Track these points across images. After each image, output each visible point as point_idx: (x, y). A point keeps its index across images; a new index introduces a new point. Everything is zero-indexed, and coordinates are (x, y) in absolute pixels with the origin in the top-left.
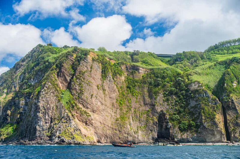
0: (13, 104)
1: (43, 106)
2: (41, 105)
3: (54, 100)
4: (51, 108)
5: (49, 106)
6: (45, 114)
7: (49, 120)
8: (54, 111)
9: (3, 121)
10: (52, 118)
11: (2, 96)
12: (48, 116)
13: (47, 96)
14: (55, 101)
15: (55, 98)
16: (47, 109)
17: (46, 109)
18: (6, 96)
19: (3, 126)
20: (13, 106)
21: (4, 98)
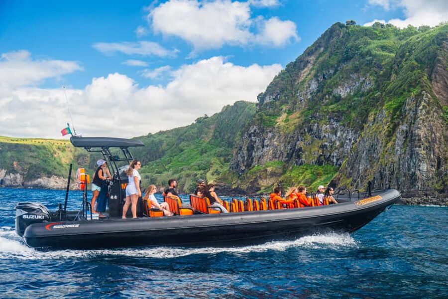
0: (306, 130)
1: (425, 135)
2: (422, 135)
3: (439, 126)
4: (437, 139)
5: (433, 135)
6: (430, 150)
7: (435, 162)
8: (443, 146)
9: (287, 159)
10: (441, 157)
11: (280, 116)
12: (433, 154)
13: (430, 118)
14: (442, 127)
15: (440, 121)
16: (432, 141)
17: (430, 140)
18: (287, 117)
19: (292, 169)
20: (307, 134)
21: (284, 120)
